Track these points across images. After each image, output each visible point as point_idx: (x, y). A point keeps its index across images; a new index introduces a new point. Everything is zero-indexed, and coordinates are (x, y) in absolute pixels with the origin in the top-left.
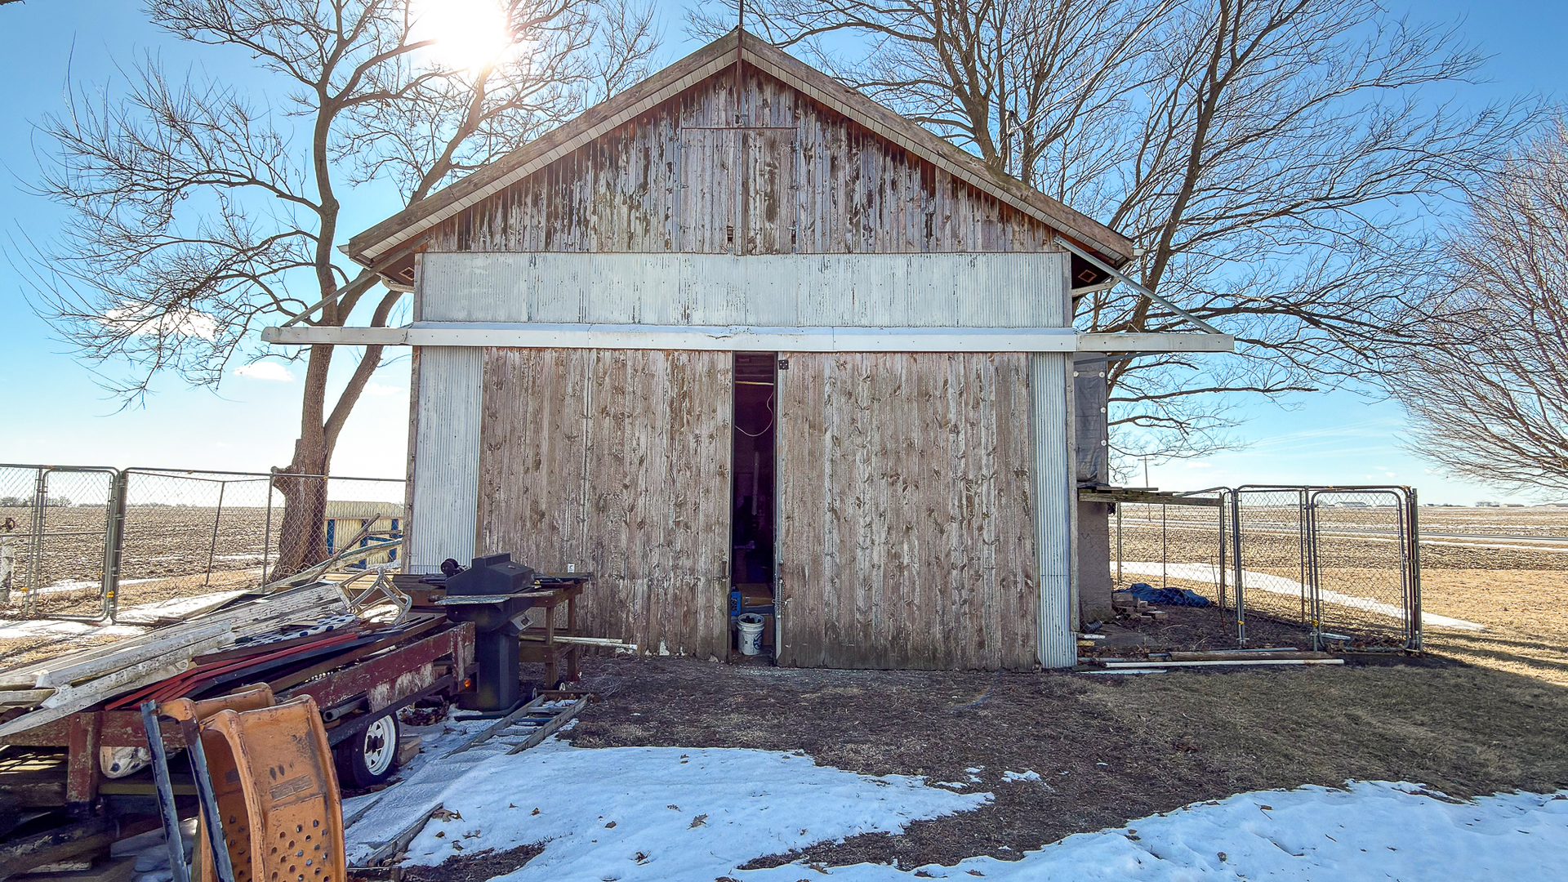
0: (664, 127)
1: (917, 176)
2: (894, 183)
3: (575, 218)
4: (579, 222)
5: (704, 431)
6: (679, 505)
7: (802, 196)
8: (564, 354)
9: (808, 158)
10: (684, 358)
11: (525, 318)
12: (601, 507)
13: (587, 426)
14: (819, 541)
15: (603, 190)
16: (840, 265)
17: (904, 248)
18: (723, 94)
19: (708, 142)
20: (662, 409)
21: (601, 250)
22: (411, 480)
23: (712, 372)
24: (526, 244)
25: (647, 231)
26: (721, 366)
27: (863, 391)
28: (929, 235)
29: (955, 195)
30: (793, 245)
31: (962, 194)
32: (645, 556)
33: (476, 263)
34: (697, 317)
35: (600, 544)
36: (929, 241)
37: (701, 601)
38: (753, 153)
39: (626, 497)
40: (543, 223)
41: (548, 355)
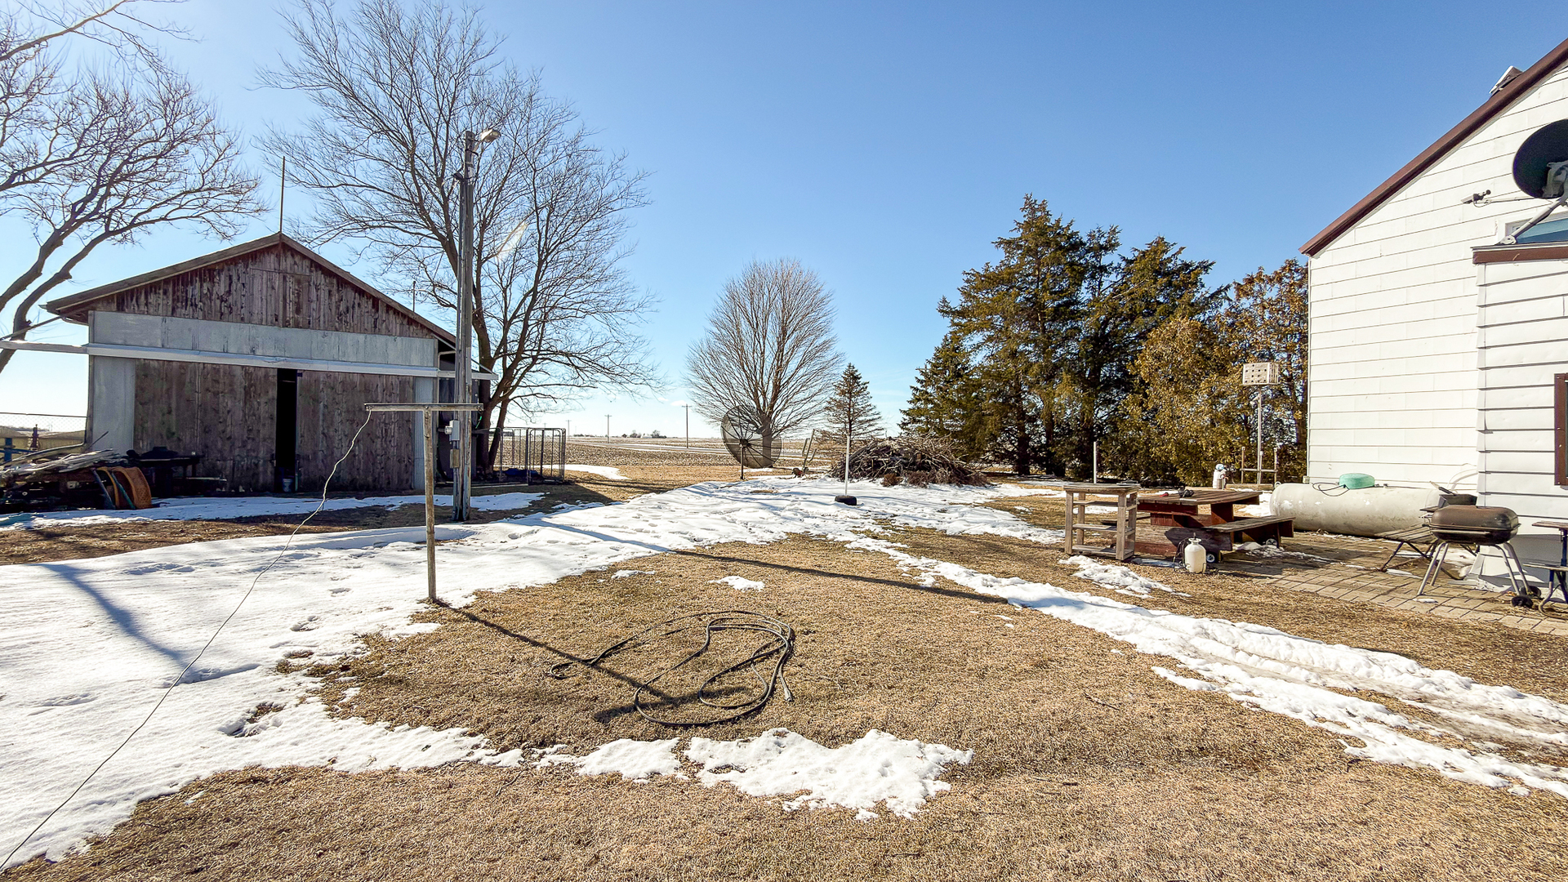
0: (241, 266)
1: (370, 302)
2: (359, 304)
3: (189, 303)
4: (192, 305)
5: (262, 400)
7: (314, 305)
8: (183, 365)
9: (317, 290)
10: (252, 369)
11: (160, 345)
14: (317, 445)
15: (205, 292)
16: (333, 337)
17: (365, 331)
18: (273, 257)
19: (265, 276)
20: (240, 391)
21: (204, 318)
22: (90, 417)
23: (266, 376)
24: (160, 312)
25: (231, 313)
26: (271, 374)
27: (339, 388)
28: (375, 327)
29: (387, 312)
30: (308, 325)
31: (391, 312)
32: (231, 451)
33: (129, 318)
34: (259, 352)
35: (207, 447)
36: (375, 329)
37: (261, 469)
38: (289, 284)
39: (221, 427)
40: (170, 303)
41: (174, 364)
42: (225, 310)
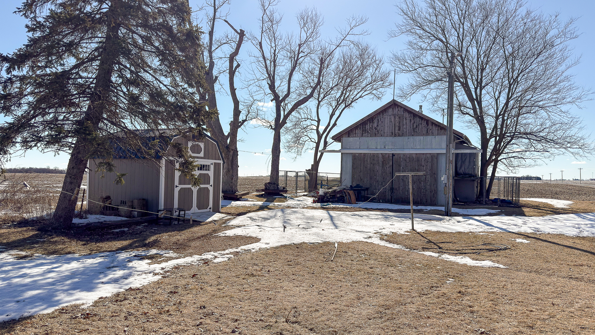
0: (381, 115)
1: (425, 122)
2: (421, 123)
5: (387, 167)
7: (405, 126)
8: (365, 154)
9: (406, 120)
10: (384, 154)
11: (358, 148)
12: (371, 178)
13: (368, 166)
16: (411, 138)
17: (423, 135)
18: (391, 109)
19: (389, 118)
20: (381, 163)
21: (370, 137)
22: (341, 174)
23: (389, 157)
26: (390, 156)
27: (408, 160)
28: (427, 132)
29: (432, 125)
30: (403, 135)
31: (434, 125)
33: (351, 139)
34: (386, 147)
35: (371, 184)
36: (427, 134)
37: (387, 193)
38: (396, 119)
40: (361, 132)
41: (362, 154)
42: (377, 133)
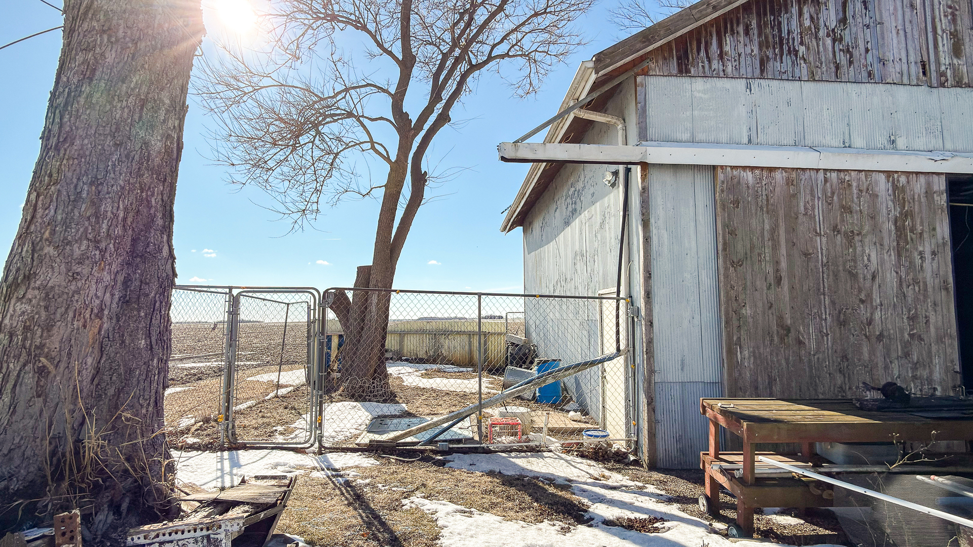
3: (785, 47)
4: (789, 52)
5: (927, 247)
6: (913, 319)
10: (901, 178)
11: (745, 140)
12: (842, 322)
13: (821, 243)
15: (807, 23)
20: (888, 226)
24: (743, 71)
25: (851, 63)
26: (936, 188)
39: (864, 312)
